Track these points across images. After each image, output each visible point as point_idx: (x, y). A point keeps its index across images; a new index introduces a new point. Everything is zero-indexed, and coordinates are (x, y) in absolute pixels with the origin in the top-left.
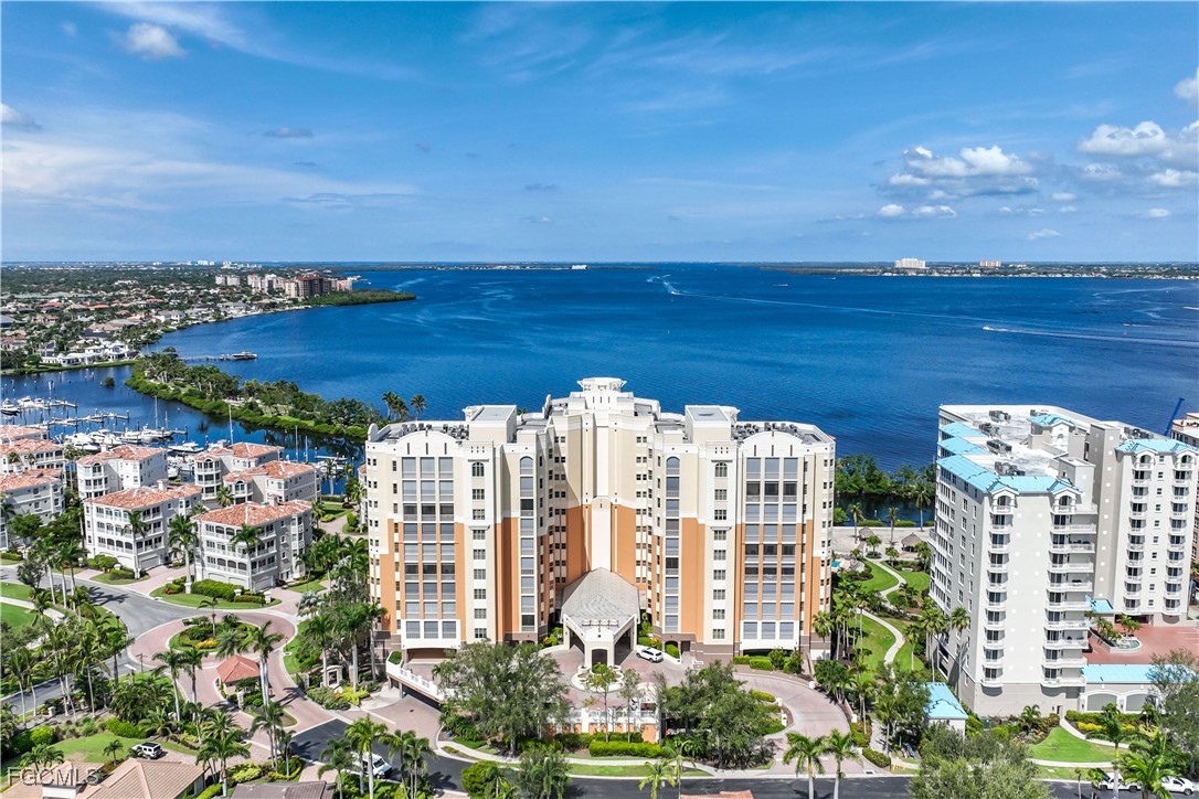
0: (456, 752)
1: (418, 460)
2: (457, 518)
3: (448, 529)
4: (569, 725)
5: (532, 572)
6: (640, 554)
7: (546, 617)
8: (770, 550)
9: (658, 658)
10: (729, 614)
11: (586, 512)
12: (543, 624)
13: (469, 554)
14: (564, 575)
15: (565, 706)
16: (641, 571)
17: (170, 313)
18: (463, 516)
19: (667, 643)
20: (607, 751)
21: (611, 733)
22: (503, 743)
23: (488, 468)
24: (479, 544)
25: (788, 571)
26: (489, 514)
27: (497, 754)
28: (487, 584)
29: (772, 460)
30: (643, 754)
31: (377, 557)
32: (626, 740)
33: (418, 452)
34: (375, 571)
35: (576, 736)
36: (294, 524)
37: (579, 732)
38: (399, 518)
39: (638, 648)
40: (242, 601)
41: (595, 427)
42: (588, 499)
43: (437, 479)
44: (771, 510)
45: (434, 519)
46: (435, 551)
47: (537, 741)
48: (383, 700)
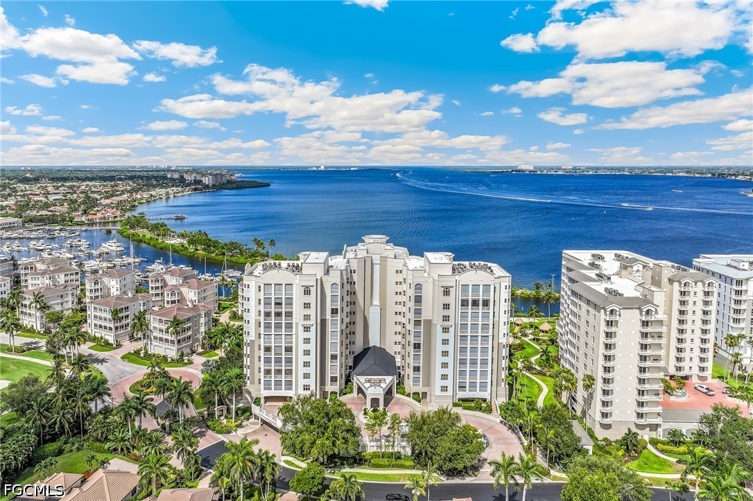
0: (292, 464)
1: (273, 285)
2: (294, 320)
3: (289, 326)
10: (451, 377)
12: (342, 382)
13: (300, 342)
17: (143, 193)
18: (298, 319)
19: (414, 394)
21: (384, 453)
23: (313, 290)
24: (307, 335)
26: (313, 317)
28: (311, 358)
29: (476, 286)
31: (248, 341)
32: (393, 457)
33: (273, 281)
34: (247, 350)
36: (202, 317)
38: (261, 319)
39: (397, 396)
40: (172, 363)
41: (372, 264)
43: (284, 297)
44: (475, 315)
45: (282, 320)
46: (282, 339)
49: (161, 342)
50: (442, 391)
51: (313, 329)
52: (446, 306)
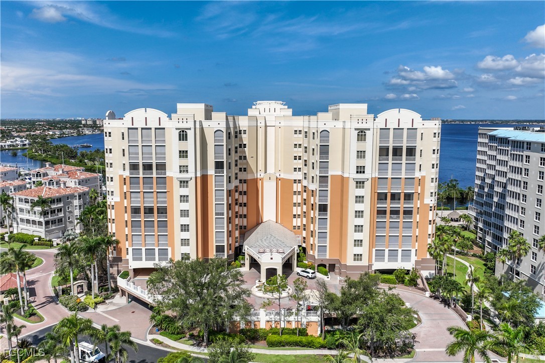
0: (161, 343)
1: (140, 130)
2: (169, 173)
3: (162, 181)
4: (250, 322)
5: (223, 214)
6: (297, 210)
7: (233, 248)
8: (395, 197)
9: (313, 275)
10: (366, 243)
11: (260, 183)
12: (231, 252)
13: (176, 199)
14: (245, 224)
15: (248, 308)
16: (297, 222)
17: (55, 131)
18: (172, 172)
19: (319, 266)
20: (280, 343)
21: (283, 329)
22: (199, 336)
23: (190, 134)
24: (184, 191)
25: (408, 213)
26: (191, 169)
27: (193, 345)
28: (190, 221)
29: (398, 130)
30: (310, 345)
31: (113, 204)
32: (295, 334)
33: (139, 124)
34: (111, 214)
35: (256, 331)
36: (76, 199)
37: (258, 328)
38: (127, 173)
39: (297, 270)
40: (38, 245)
41: (266, 126)
42: (261, 175)
43: (153, 144)
44: (397, 167)
45: (152, 174)
46: (153, 198)
47: (225, 334)
48: (114, 304)
49: (28, 225)
50: (355, 260)
51: (192, 184)
52: (361, 154)
